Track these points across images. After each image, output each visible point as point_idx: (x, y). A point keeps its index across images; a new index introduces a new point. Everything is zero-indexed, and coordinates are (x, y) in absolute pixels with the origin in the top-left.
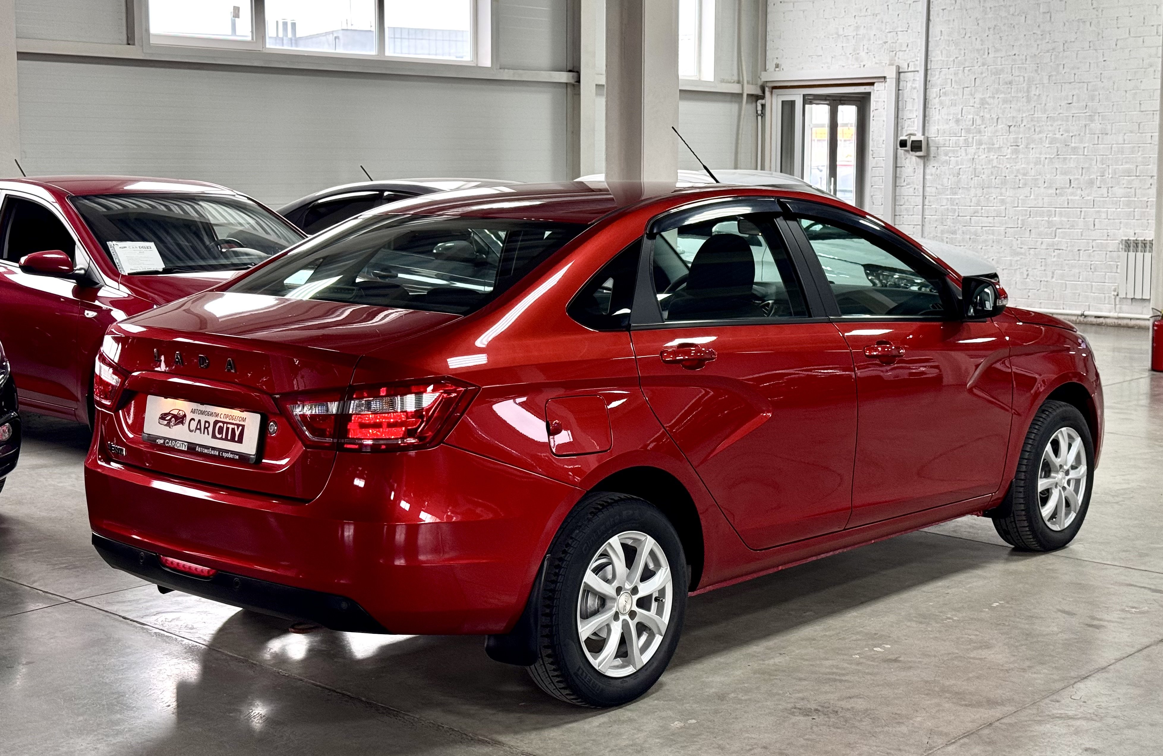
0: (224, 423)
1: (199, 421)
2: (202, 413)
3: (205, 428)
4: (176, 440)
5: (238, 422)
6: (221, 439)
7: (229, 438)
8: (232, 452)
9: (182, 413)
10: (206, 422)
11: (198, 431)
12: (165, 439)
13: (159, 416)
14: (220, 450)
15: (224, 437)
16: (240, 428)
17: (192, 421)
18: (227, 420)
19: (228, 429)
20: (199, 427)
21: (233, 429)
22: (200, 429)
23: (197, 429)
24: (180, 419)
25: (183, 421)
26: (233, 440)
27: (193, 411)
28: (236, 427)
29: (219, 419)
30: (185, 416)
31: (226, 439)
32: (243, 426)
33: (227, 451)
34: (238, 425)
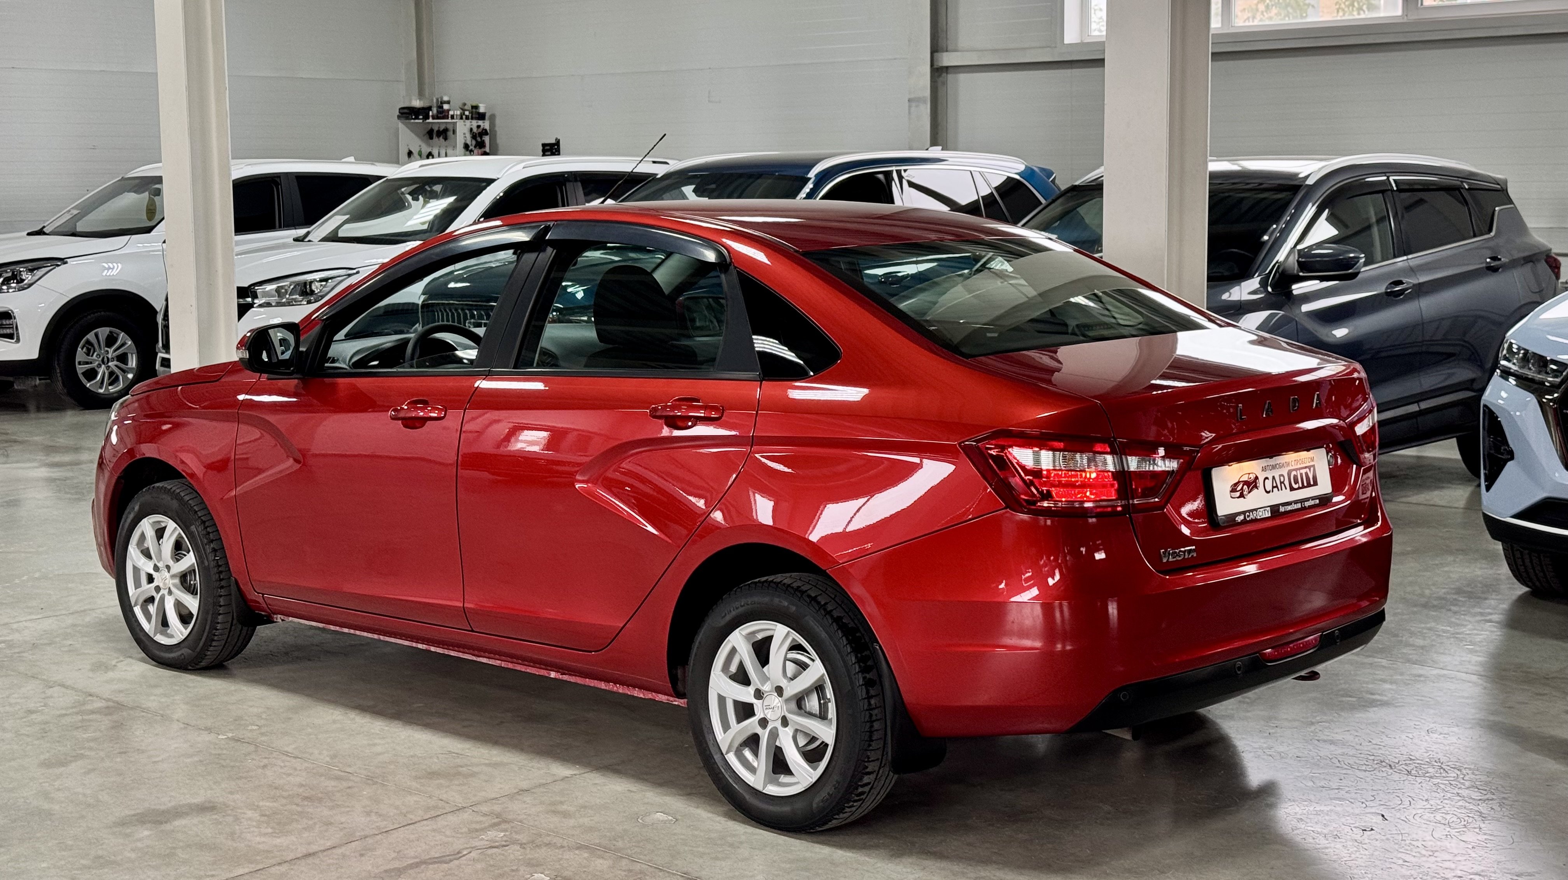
0: (1296, 470)
1: (1274, 478)
2: (1274, 467)
3: (1281, 483)
4: (1256, 510)
5: (1308, 464)
6: (1299, 488)
7: (1305, 484)
8: (1313, 498)
9: (1252, 477)
10: (1280, 476)
11: (1275, 489)
12: (1244, 513)
13: (1229, 489)
14: (1302, 501)
15: (1301, 486)
16: (1312, 469)
17: (1267, 480)
18: (1299, 466)
19: (1301, 474)
20: (1275, 485)
21: (1306, 474)
22: (1277, 487)
23: (1273, 487)
24: (1252, 484)
25: (1256, 484)
26: (1309, 485)
27: (1264, 469)
28: (1308, 470)
29: (1291, 468)
30: (1257, 478)
31: (1303, 487)
32: (1313, 466)
33: (1307, 499)
34: (1309, 467)
